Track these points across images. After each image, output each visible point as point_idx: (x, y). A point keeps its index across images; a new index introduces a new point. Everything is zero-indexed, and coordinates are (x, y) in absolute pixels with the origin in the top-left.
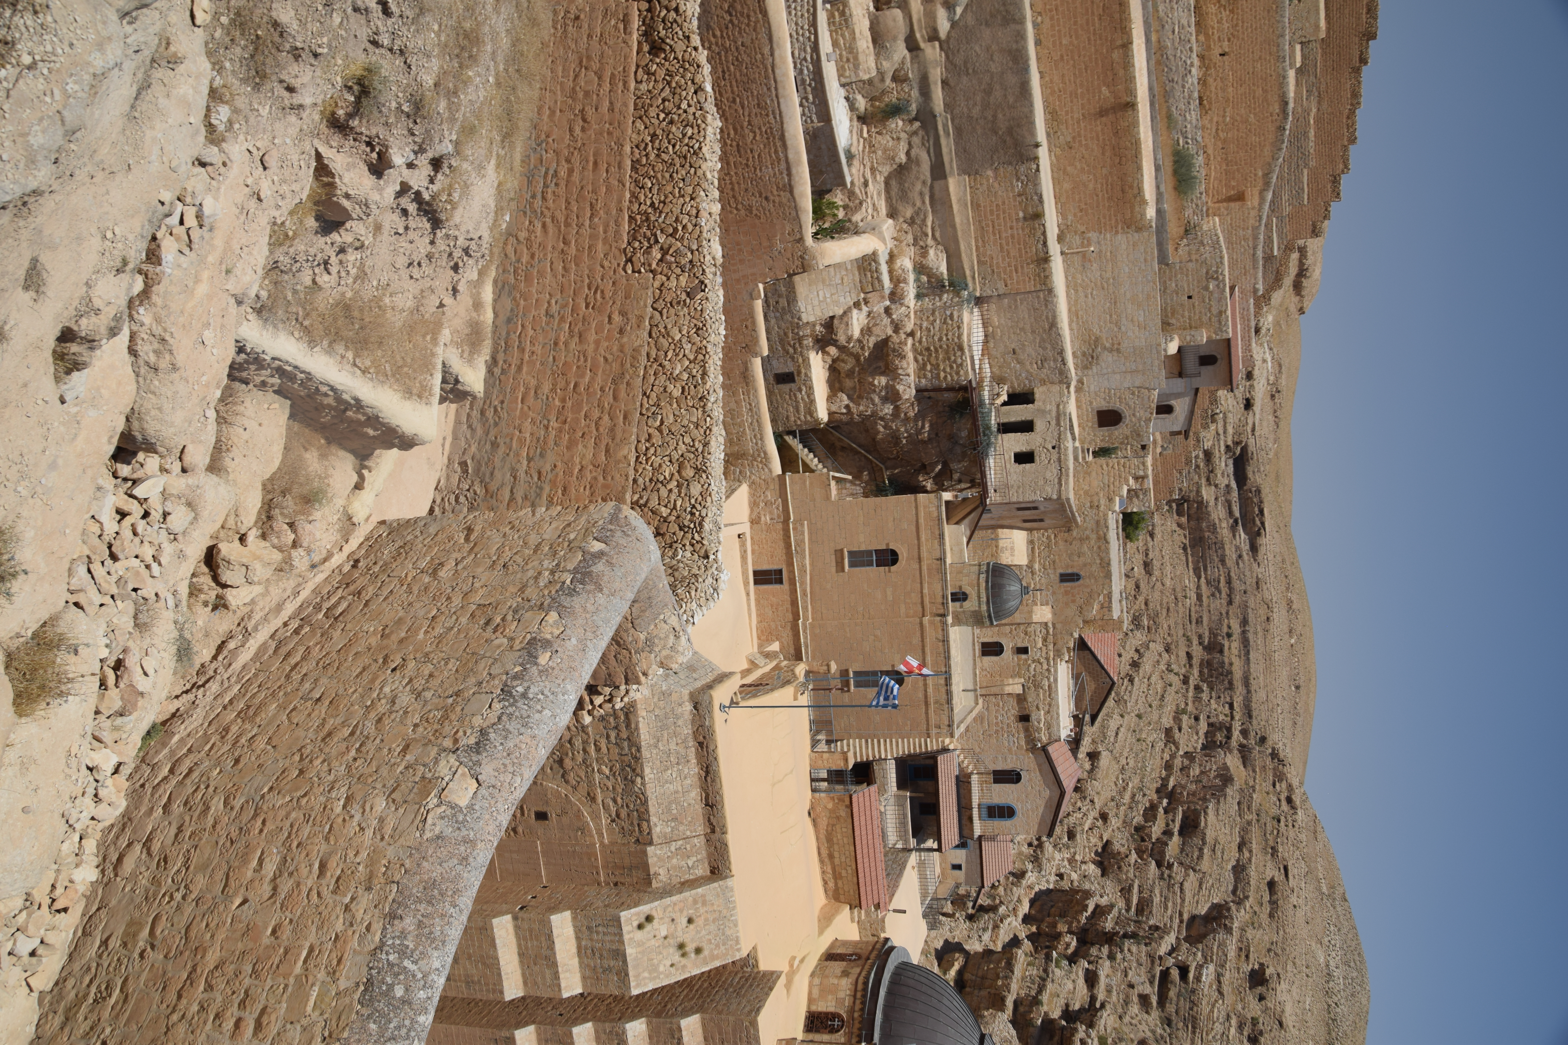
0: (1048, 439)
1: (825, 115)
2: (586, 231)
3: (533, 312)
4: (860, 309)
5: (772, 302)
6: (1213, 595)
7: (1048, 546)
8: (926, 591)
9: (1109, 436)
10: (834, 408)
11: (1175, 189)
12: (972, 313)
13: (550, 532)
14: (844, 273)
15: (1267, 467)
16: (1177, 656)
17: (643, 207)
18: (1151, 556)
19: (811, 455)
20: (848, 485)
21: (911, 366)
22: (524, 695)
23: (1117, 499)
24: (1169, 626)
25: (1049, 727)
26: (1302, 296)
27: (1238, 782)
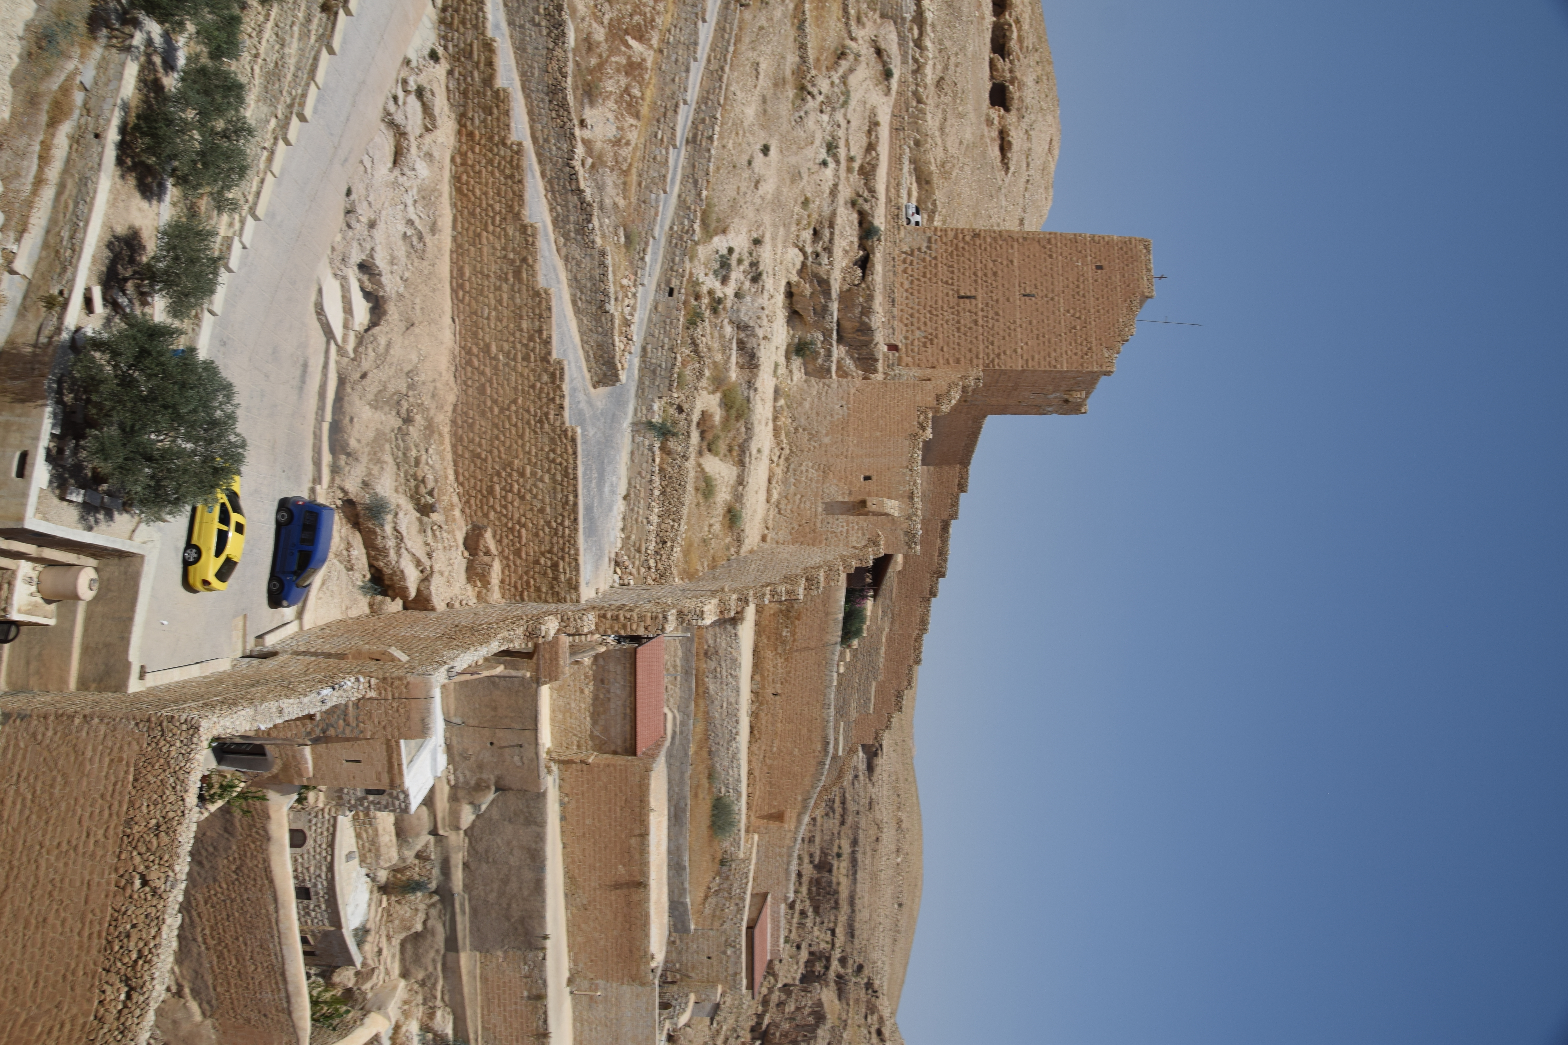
1: (337, 921)
27: (831, 1020)
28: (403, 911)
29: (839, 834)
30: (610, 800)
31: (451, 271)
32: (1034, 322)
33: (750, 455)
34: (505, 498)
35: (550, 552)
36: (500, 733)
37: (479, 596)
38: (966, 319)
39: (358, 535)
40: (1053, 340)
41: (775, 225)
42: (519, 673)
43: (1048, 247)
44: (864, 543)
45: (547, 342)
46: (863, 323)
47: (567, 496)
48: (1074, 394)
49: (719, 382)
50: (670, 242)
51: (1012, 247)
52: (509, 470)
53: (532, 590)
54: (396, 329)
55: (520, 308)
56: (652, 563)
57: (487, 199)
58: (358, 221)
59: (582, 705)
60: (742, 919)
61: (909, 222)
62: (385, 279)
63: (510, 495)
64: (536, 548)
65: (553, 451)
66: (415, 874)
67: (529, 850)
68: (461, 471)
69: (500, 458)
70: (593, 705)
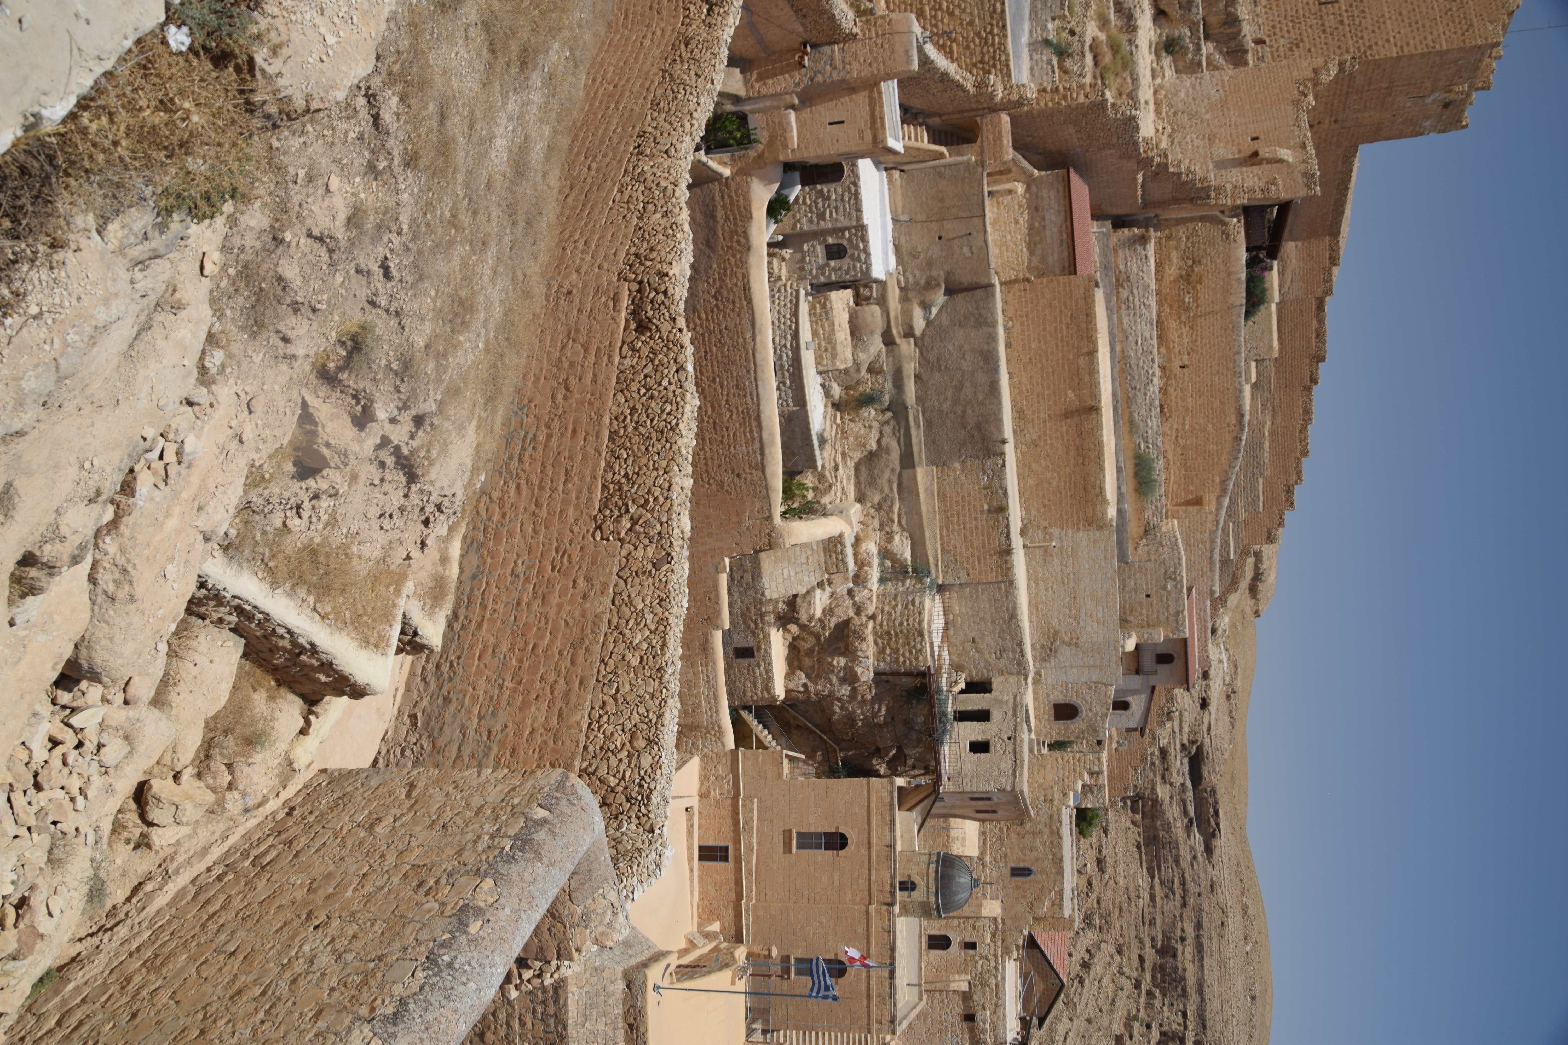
0: (1004, 729)
1: (801, 400)
2: (559, 495)
3: (499, 571)
4: (824, 590)
5: (737, 576)
6: (1167, 896)
7: (1000, 838)
8: (874, 878)
9: (1065, 730)
10: (791, 686)
11: (1136, 490)
12: (933, 599)
13: (493, 795)
14: (809, 553)
15: (1223, 767)
16: (1129, 959)
17: (617, 477)
18: (1104, 853)
19: (766, 732)
20: (801, 764)
21: (871, 649)
22: (450, 965)
23: (1072, 794)
24: (1121, 927)
25: (994, 1028)
26: (1258, 600)
28: (857, 428)
29: (1181, 916)
30: (1056, 318)
34: (935, 17)
36: (948, 225)
42: (965, 158)
46: (1229, 15)
47: (994, 5)
49: (1103, 22)
59: (1017, 236)
63: (939, 13)
64: (968, 60)
66: (867, 388)
67: (981, 352)
70: (1029, 234)
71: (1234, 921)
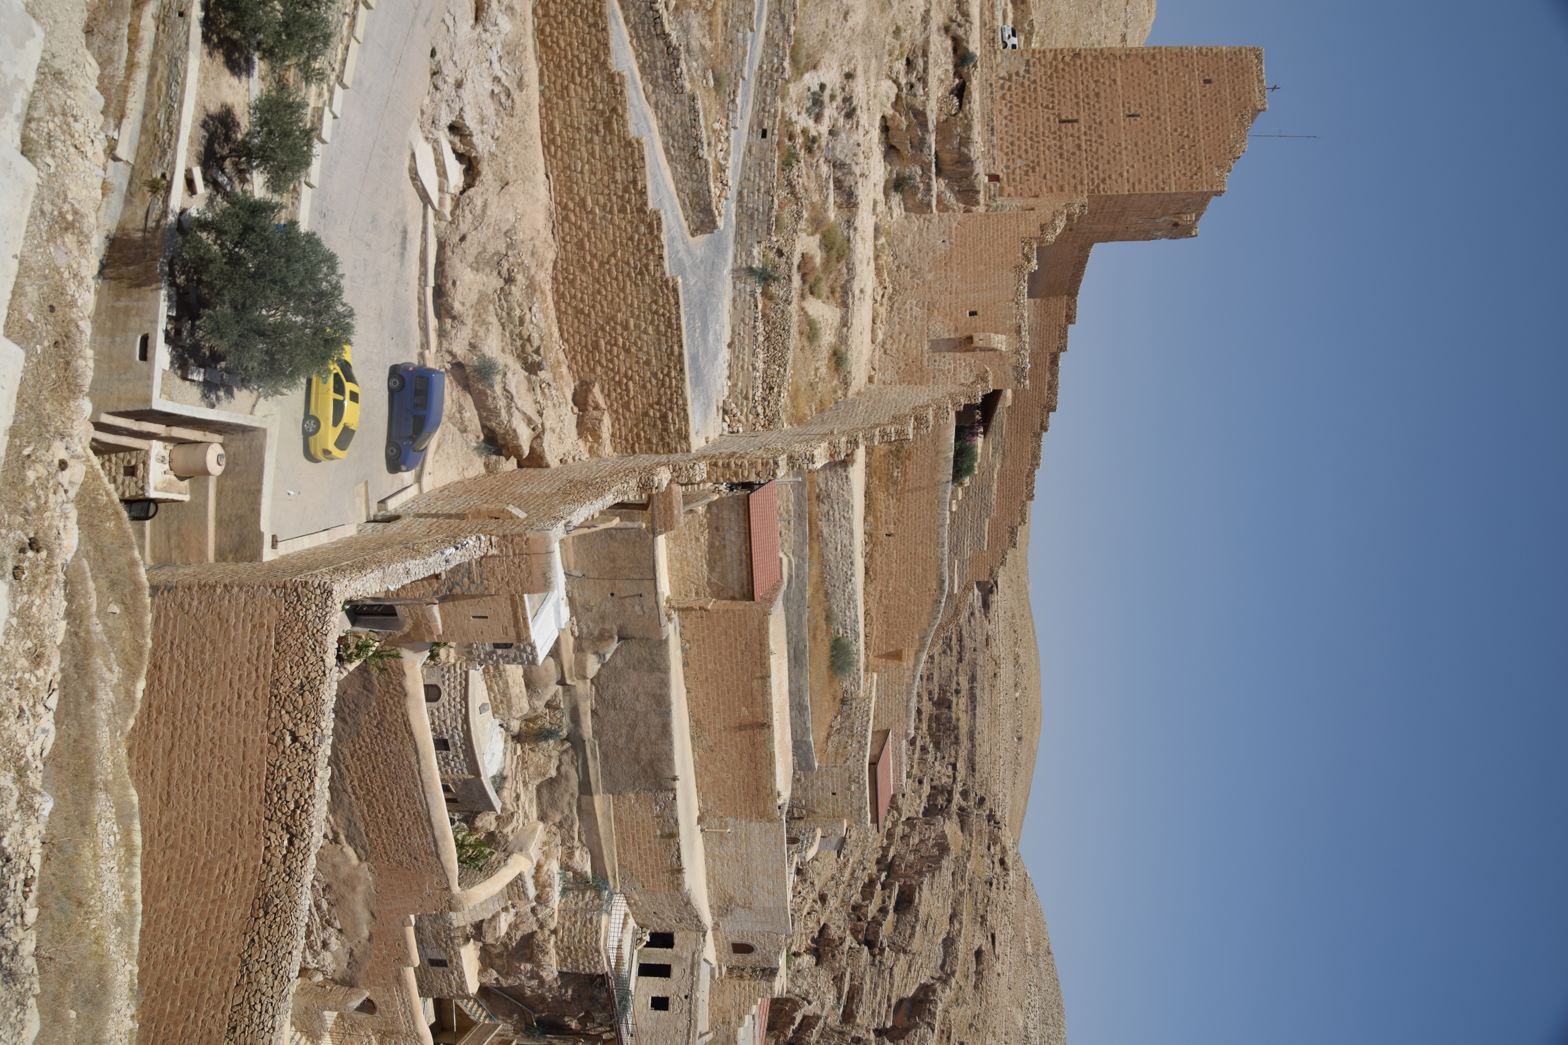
0: (682, 987)
1: (475, 770)
4: (508, 912)
9: (742, 960)
10: (484, 980)
21: (554, 959)
27: (954, 850)
28: (537, 758)
29: (957, 671)
30: (731, 645)
31: (542, 127)
32: (1140, 143)
33: (853, 296)
34: (611, 352)
35: (658, 403)
36: (620, 584)
37: (591, 451)
38: (1069, 144)
39: (469, 397)
40: (1160, 162)
41: (866, 58)
42: (635, 525)
43: (1153, 63)
44: (972, 380)
45: (642, 193)
46: (962, 154)
47: (672, 347)
48: (1184, 217)
49: (817, 223)
50: (761, 82)
51: (1114, 65)
52: (612, 324)
53: (643, 442)
54: (491, 189)
55: (613, 159)
56: (760, 410)
57: (572, 50)
58: (445, 82)
59: (698, 553)
60: (864, 756)
61: (1005, 45)
62: (477, 139)
63: (615, 349)
64: (645, 400)
65: (656, 302)
66: (546, 723)
67: (654, 695)
68: (565, 328)
69: (603, 312)
70: (709, 552)
71: (1006, 672)
